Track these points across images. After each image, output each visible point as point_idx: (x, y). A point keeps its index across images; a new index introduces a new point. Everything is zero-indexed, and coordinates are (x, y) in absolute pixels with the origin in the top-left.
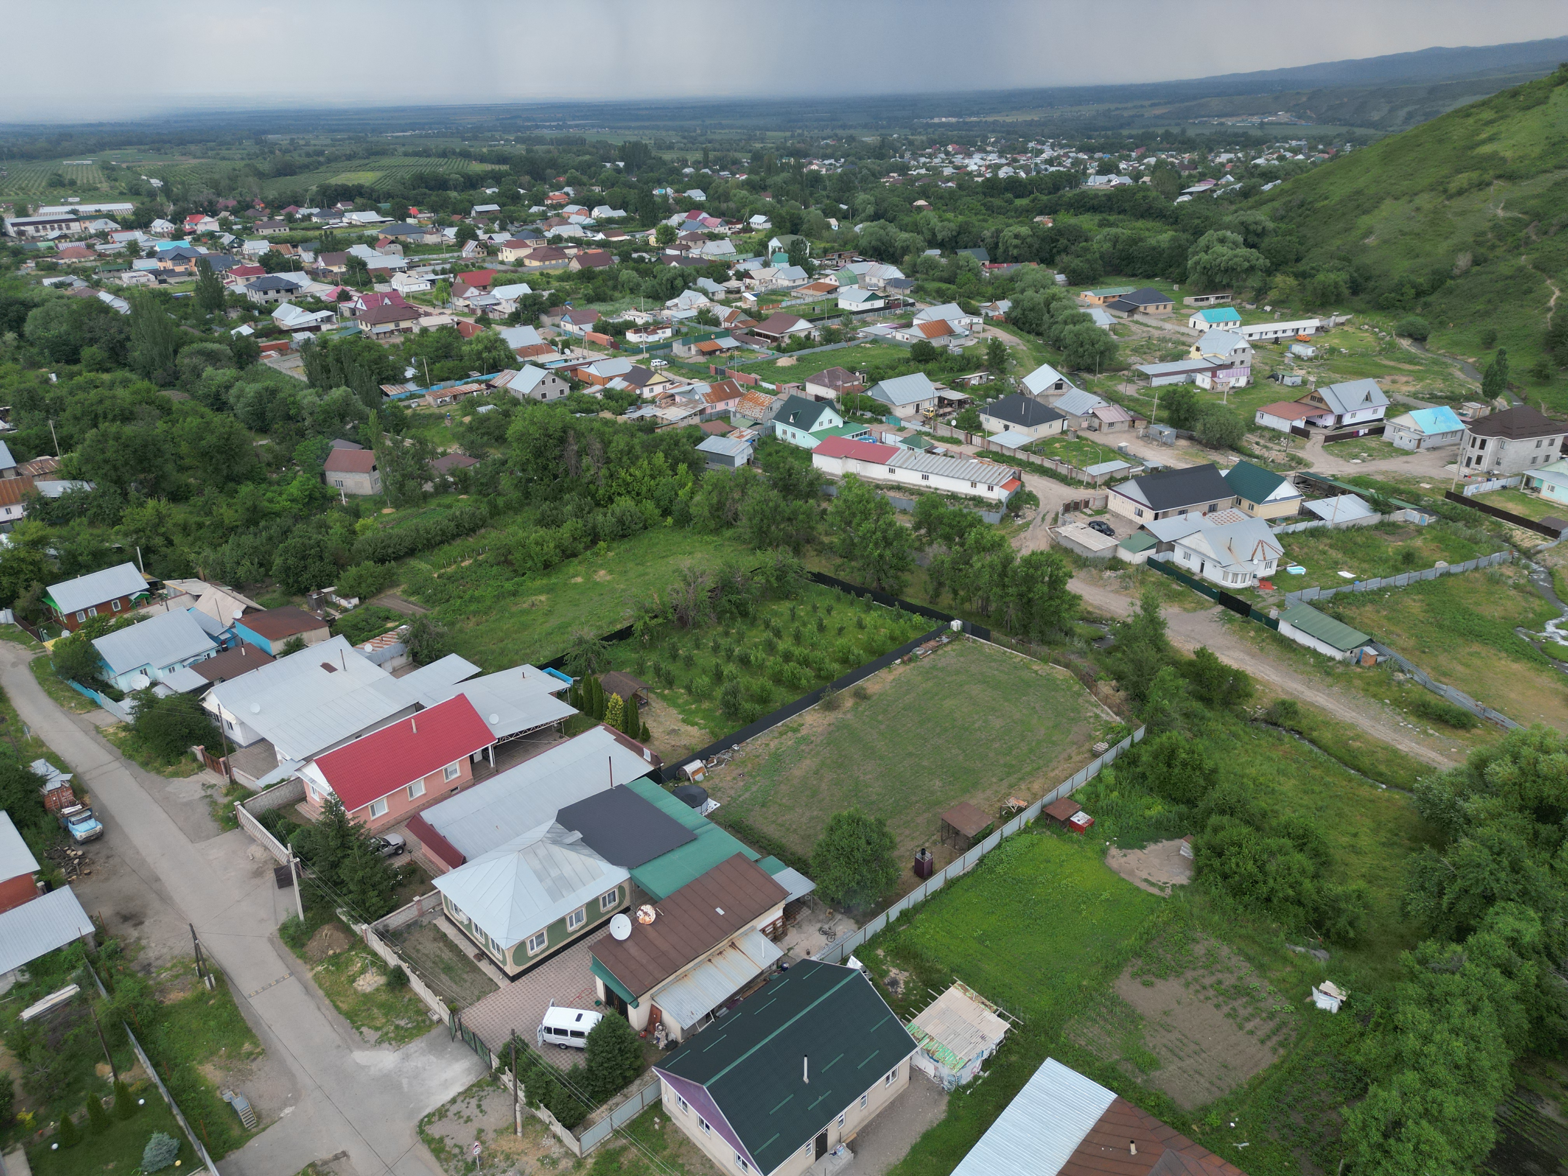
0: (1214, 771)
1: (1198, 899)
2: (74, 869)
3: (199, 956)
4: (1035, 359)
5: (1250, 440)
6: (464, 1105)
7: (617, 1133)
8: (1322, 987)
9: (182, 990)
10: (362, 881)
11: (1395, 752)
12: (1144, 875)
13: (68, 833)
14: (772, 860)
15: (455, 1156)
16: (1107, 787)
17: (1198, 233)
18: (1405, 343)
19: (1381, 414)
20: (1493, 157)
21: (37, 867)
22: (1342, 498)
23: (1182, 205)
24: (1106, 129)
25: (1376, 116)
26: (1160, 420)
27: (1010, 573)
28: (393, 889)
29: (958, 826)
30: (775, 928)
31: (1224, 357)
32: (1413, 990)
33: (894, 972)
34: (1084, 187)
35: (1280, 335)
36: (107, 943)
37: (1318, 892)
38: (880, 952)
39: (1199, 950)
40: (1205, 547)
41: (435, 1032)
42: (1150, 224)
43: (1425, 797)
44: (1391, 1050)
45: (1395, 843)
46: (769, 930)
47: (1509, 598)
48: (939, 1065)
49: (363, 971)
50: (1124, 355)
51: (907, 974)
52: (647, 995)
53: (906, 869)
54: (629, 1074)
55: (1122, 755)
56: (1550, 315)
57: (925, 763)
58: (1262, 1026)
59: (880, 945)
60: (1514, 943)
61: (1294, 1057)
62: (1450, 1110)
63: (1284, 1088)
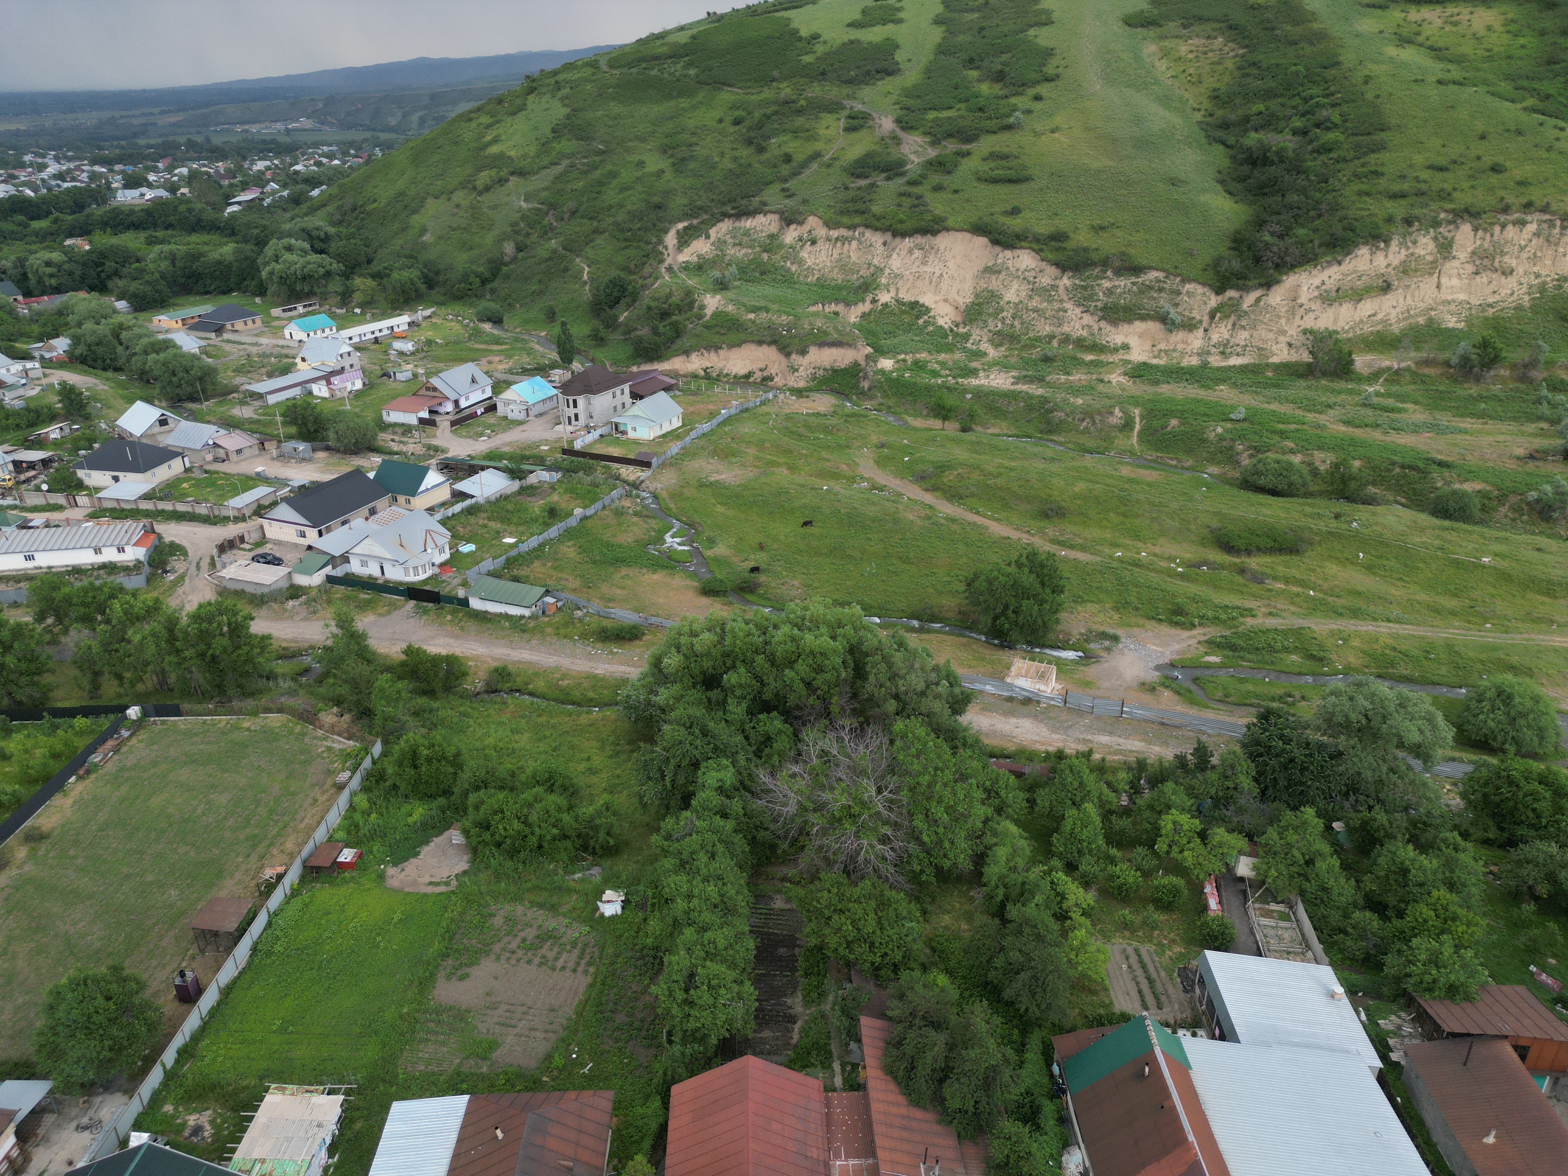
0: (458, 754)
1: (482, 877)
4: (123, 397)
5: (384, 439)
8: (605, 897)
11: (595, 677)
12: (427, 879)
16: (363, 813)
17: (261, 243)
18: (487, 327)
19: (489, 393)
20: (501, 156)
22: (483, 474)
23: (233, 215)
24: (118, 138)
25: (393, 121)
26: (290, 437)
27: (180, 636)
29: (214, 927)
31: (333, 364)
32: (668, 863)
33: (192, 1120)
34: (114, 204)
35: (377, 334)
37: (576, 820)
38: (168, 1108)
39: (498, 921)
40: (379, 551)
42: (206, 238)
43: (629, 706)
44: (669, 920)
45: (619, 752)
47: (634, 524)
50: (227, 377)
51: (209, 1112)
53: (168, 1002)
55: (368, 777)
56: (587, 287)
57: (150, 878)
58: (569, 958)
59: (164, 1101)
60: (721, 790)
61: (603, 969)
62: (721, 943)
63: (603, 999)
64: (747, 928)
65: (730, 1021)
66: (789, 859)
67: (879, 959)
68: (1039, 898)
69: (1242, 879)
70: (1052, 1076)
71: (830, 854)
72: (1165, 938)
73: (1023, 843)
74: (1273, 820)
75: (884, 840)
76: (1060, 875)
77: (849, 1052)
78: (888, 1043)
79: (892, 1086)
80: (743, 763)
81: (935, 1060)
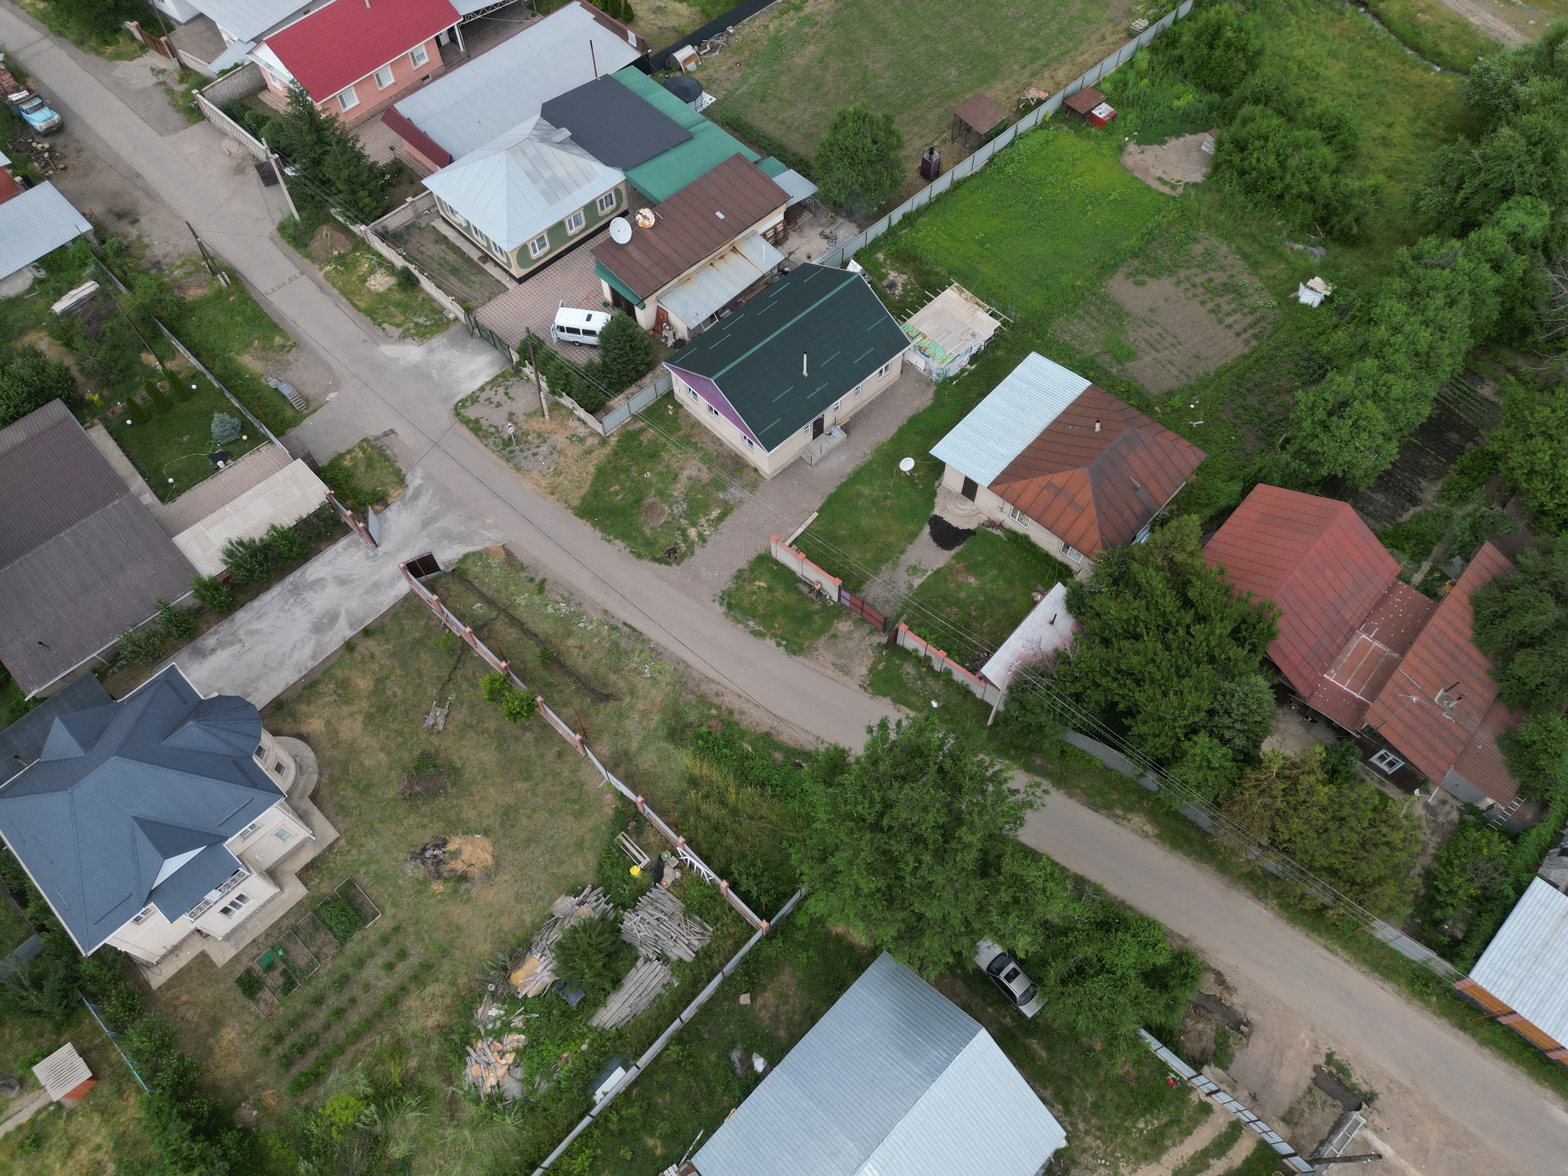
0: (1259, 53)
1: (1209, 198)
2: (47, 164)
3: (206, 256)
6: (493, 393)
7: (635, 417)
8: (1311, 283)
9: (199, 286)
10: (349, 180)
12: (1158, 173)
13: (26, 125)
14: (773, 161)
15: (492, 434)
16: (1138, 73)
21: (8, 162)
28: (383, 188)
29: (970, 122)
30: (776, 233)
32: (1399, 284)
33: (892, 275)
36: (109, 241)
37: (1334, 188)
38: (881, 256)
39: (1198, 249)
41: (453, 329)
43: (1480, 83)
44: (1359, 341)
45: (1428, 134)
46: (770, 234)
48: (930, 360)
49: (372, 272)
51: (905, 277)
52: (653, 297)
53: (912, 169)
54: (642, 368)
55: (1161, 35)
57: (942, 48)
58: (1240, 321)
59: (880, 249)
60: (1514, 238)
61: (1264, 347)
62: (1397, 392)
63: (1248, 375)
64: (1434, 394)
65: (1351, 465)
66: (1534, 354)
67: (1552, 506)
77: (1448, 563)
78: (1495, 580)
79: (1468, 616)
81: (1532, 625)
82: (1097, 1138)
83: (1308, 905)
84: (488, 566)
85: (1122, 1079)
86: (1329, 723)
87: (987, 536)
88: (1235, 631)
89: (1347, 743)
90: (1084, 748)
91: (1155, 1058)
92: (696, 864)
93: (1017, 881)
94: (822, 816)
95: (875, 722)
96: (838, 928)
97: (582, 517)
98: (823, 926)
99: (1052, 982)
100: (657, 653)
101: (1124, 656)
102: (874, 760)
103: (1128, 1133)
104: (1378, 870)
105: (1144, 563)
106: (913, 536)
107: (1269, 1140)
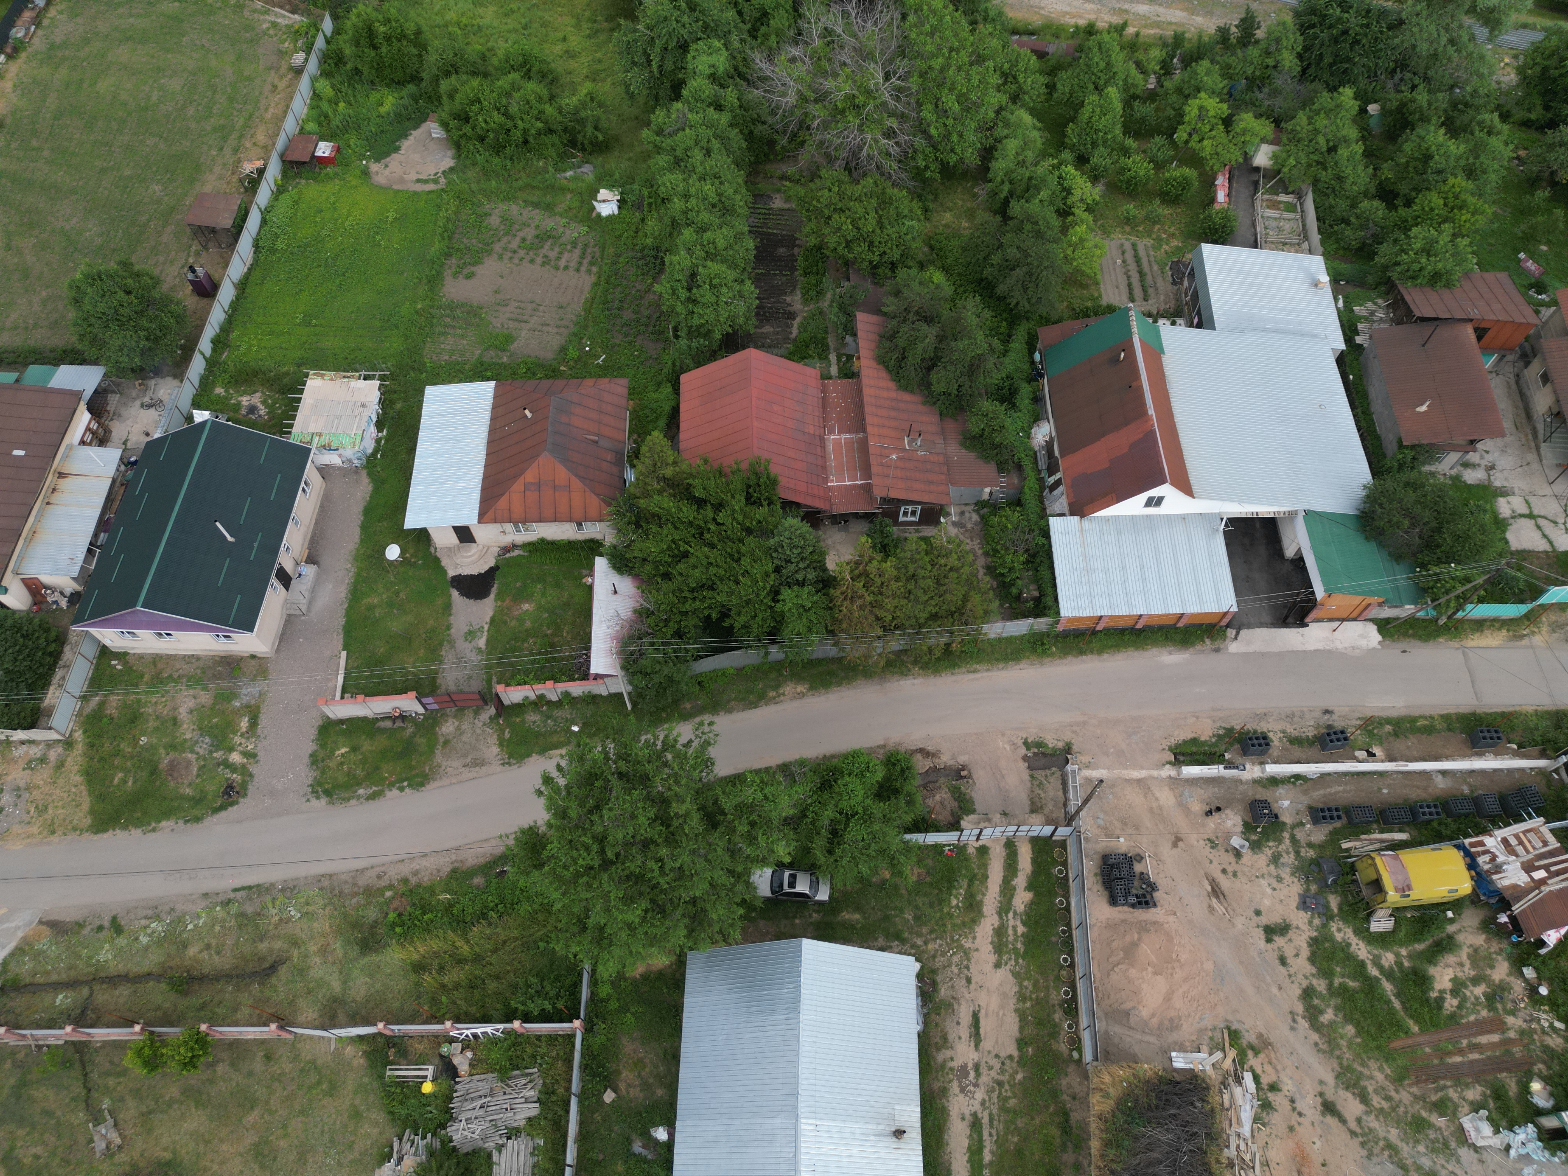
0: (418, 32)
1: (471, 174)
7: (84, 698)
8: (600, 197)
12: (414, 176)
14: (34, 372)
16: (329, 101)
29: (211, 223)
30: (94, 433)
32: (662, 160)
33: (245, 400)
37: (560, 113)
38: (219, 391)
39: (494, 221)
44: (667, 220)
45: (597, 31)
46: (88, 437)
48: (341, 451)
51: (258, 394)
52: (9, 574)
53: (186, 296)
54: (52, 647)
55: (324, 58)
57: (127, 172)
58: (571, 258)
59: (214, 384)
60: (713, 77)
61: (605, 268)
62: (721, 243)
63: (609, 297)
64: (746, 229)
65: (732, 318)
66: (788, 156)
67: (877, 258)
68: (1044, 194)
69: (1257, 169)
70: (1033, 362)
71: (831, 150)
72: (1165, 232)
73: (1036, 134)
74: (1306, 103)
75: (889, 134)
76: (1070, 169)
77: (844, 345)
78: (882, 337)
79: (884, 374)
80: (736, 44)
81: (925, 351)
82: (935, 940)
83: (937, 653)
84: (38, 955)
85: (919, 882)
86: (856, 516)
87: (509, 563)
88: (748, 498)
89: (877, 521)
90: (712, 668)
91: (927, 847)
92: (478, 1031)
93: (743, 809)
94: (556, 895)
95: (538, 783)
96: (637, 970)
97: (105, 831)
98: (626, 979)
99: (823, 859)
100: (289, 890)
101: (687, 576)
102: (562, 814)
103: (950, 915)
104: (961, 591)
105: (647, 495)
106: (448, 607)
107: (1035, 834)
